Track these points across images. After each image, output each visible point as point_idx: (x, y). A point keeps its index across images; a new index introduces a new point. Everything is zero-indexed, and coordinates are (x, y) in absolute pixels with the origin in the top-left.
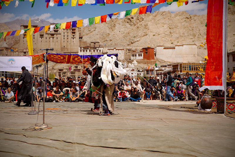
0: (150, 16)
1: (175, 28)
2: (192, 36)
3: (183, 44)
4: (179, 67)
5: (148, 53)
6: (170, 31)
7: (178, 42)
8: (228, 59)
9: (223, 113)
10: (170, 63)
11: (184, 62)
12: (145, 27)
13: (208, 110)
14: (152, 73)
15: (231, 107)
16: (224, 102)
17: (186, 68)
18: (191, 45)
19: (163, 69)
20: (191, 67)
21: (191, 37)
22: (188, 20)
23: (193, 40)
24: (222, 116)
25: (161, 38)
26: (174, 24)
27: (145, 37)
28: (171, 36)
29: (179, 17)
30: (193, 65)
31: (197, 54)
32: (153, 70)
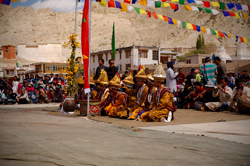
0: (10, 11)
1: (38, 26)
2: (57, 34)
3: (47, 42)
4: (42, 67)
5: (8, 52)
6: (32, 28)
7: (41, 40)
8: (94, 59)
9: (86, 116)
10: (33, 63)
11: (48, 62)
12: (5, 23)
13: (71, 113)
14: (13, 73)
15: (94, 109)
16: (87, 105)
17: (50, 69)
18: (55, 43)
19: (25, 68)
20: (55, 67)
21: (55, 35)
22: (52, 17)
23: (58, 39)
24: (85, 119)
25: (23, 36)
26: (37, 21)
27: (5, 34)
28: (34, 33)
29: (43, 13)
30: (57, 65)
31: (61, 53)
32: (14, 70)
